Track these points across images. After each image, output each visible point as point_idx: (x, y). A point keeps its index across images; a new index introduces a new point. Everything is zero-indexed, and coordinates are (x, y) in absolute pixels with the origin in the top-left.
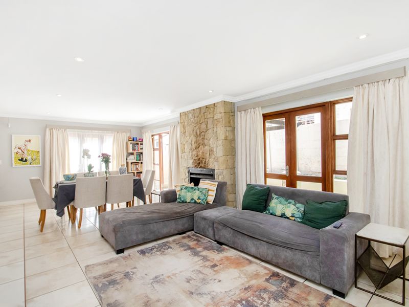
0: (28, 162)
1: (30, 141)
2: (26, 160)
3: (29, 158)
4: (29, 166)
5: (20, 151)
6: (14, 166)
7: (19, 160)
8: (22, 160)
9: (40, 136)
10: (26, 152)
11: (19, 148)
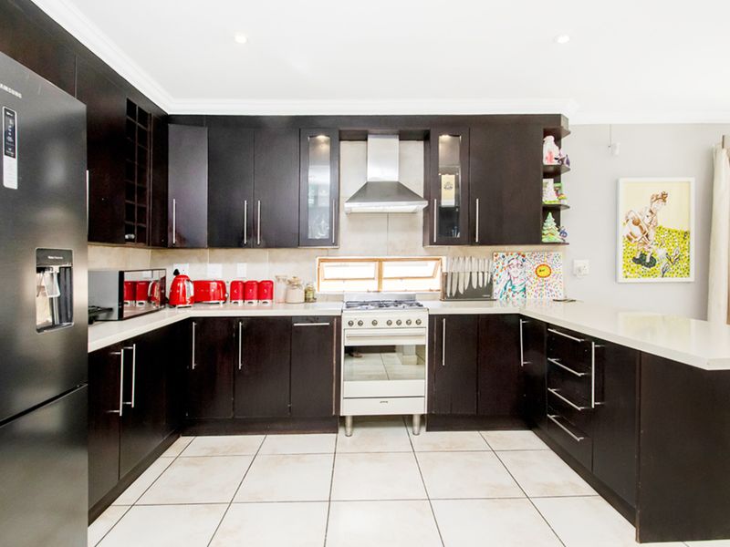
0: (659, 267)
1: (664, 197)
2: (653, 262)
3: (660, 253)
4: (659, 279)
5: (636, 231)
6: (621, 278)
7: (635, 260)
8: (640, 261)
9: (692, 180)
10: (652, 234)
11: (636, 223)
